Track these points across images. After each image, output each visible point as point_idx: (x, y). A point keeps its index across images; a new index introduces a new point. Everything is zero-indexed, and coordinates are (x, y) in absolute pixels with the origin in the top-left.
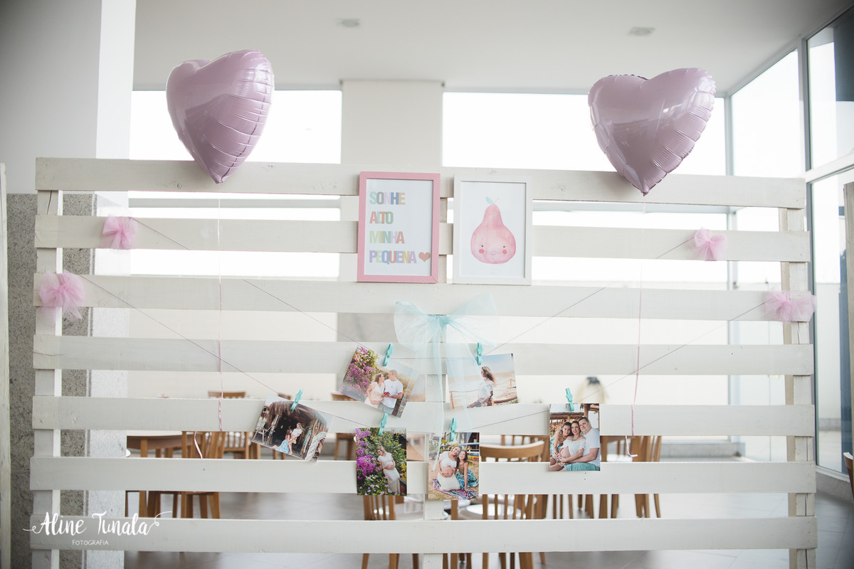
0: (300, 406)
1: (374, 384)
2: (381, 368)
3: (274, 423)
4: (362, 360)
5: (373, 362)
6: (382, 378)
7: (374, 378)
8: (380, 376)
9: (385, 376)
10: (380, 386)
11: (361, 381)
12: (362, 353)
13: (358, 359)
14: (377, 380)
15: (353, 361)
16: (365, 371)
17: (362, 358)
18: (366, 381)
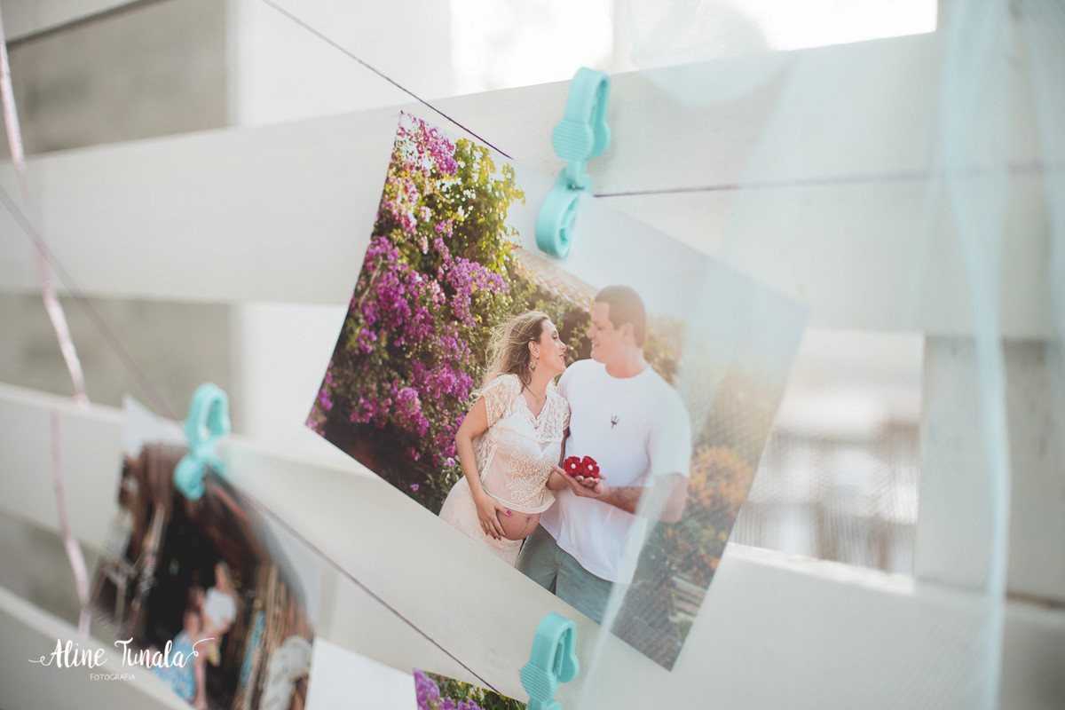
0: (212, 476)
1: (497, 385)
2: (537, 274)
3: (152, 542)
4: (428, 214)
5: (493, 226)
6: (550, 348)
7: (500, 343)
8: (536, 330)
9: (564, 335)
10: (537, 406)
11: (428, 358)
12: (428, 163)
13: (408, 208)
14: (520, 363)
15: (386, 224)
16: (449, 289)
17: (430, 201)
18: (453, 365)
